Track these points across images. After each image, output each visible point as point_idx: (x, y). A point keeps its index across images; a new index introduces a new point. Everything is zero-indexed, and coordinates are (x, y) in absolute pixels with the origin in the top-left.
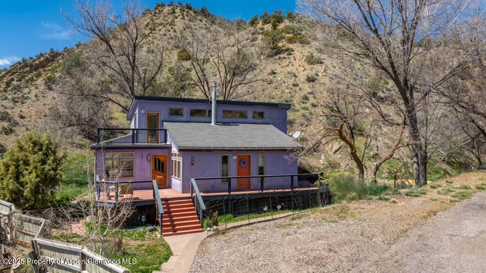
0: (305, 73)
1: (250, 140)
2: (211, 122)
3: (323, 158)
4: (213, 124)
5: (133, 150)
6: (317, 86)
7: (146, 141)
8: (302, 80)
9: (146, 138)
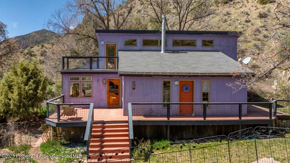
0: (258, 11)
1: (195, 66)
2: (160, 51)
3: (276, 84)
4: (162, 52)
5: (92, 75)
6: (269, 21)
7: (105, 68)
8: (255, 17)
9: (105, 65)
